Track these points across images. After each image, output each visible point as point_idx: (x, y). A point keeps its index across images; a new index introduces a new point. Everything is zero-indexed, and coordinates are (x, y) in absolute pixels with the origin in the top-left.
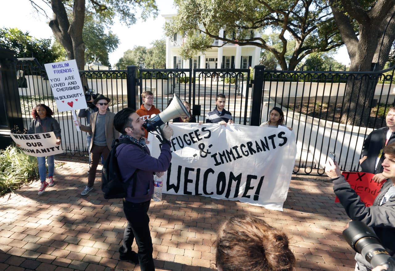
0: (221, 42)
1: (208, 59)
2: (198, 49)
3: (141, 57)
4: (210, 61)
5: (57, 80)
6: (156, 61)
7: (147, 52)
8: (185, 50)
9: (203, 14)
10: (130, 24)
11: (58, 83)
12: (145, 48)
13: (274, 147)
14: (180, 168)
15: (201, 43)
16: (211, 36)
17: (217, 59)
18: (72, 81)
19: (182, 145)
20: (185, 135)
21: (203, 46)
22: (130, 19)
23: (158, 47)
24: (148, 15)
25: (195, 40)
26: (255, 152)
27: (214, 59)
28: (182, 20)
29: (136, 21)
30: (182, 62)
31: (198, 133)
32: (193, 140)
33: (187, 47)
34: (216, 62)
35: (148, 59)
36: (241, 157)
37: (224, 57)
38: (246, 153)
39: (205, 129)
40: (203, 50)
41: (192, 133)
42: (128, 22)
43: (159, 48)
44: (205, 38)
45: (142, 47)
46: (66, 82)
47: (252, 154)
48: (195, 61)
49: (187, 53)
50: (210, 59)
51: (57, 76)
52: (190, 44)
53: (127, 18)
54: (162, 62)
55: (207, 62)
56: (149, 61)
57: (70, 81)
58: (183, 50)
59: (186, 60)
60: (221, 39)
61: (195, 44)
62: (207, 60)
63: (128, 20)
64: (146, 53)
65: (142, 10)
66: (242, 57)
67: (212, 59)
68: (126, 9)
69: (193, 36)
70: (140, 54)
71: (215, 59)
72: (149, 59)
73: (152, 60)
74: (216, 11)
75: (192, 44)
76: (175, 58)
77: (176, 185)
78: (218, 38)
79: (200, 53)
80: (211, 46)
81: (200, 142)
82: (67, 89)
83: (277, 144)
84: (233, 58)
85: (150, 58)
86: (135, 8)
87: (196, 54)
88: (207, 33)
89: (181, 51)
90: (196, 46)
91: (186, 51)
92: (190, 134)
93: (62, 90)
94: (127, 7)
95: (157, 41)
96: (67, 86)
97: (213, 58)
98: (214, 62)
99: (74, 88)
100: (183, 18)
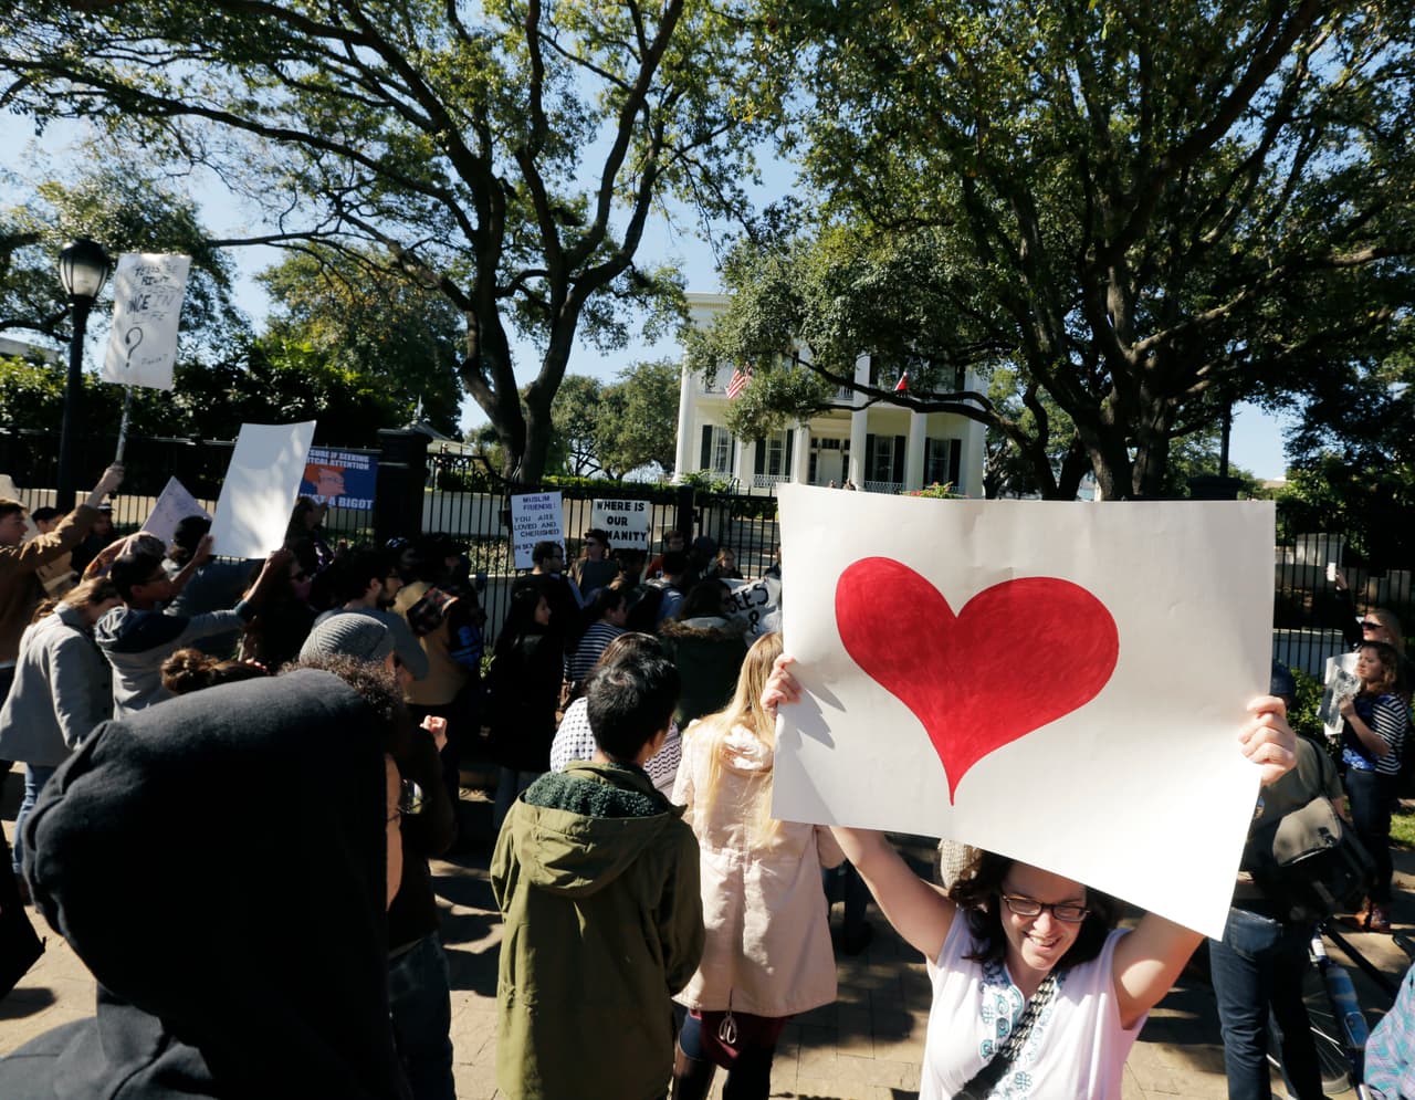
0: (859, 398)
1: (820, 442)
2: (788, 411)
3: (580, 416)
4: (824, 447)
5: (525, 519)
6: (636, 435)
7: (601, 397)
8: (747, 412)
9: (808, 325)
10: (608, 347)
11: (525, 523)
12: (596, 383)
15: (799, 394)
16: (828, 376)
17: (847, 443)
18: (549, 521)
21: (804, 403)
22: (611, 336)
23: (645, 386)
24: (661, 330)
25: (781, 383)
27: (838, 442)
28: (744, 330)
29: (628, 342)
30: (729, 447)
33: (754, 402)
34: (846, 452)
35: (609, 424)
37: (870, 438)
40: (804, 414)
42: (604, 342)
43: (650, 391)
44: (810, 380)
45: (583, 380)
46: (540, 523)
48: (776, 444)
49: (752, 421)
50: (824, 440)
51: (528, 513)
52: (763, 395)
53: (602, 329)
54: (658, 439)
55: (814, 450)
56: (610, 431)
57: (546, 521)
58: (741, 412)
59: (746, 441)
60: (861, 389)
61: (780, 394)
62: (814, 443)
63: (605, 336)
64: (598, 403)
65: (646, 318)
66: (928, 440)
67: (831, 441)
68: (604, 311)
69: (773, 372)
70: (578, 405)
71: (842, 443)
72: (612, 427)
73: (620, 429)
74: (844, 327)
75: (771, 394)
76: (707, 430)
78: (851, 385)
79: (793, 423)
80: (829, 407)
82: (538, 533)
84: (901, 441)
85: (614, 421)
86: (628, 310)
87: (781, 423)
88: (819, 369)
89: (733, 414)
90: (782, 402)
91: (750, 415)
93: (530, 534)
94: (607, 305)
95: (643, 367)
96: (539, 528)
97: (834, 437)
98: (837, 452)
99: (551, 532)
100: (748, 325)
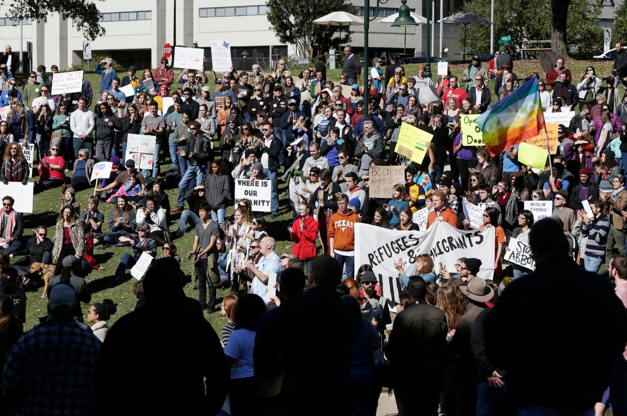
13: (472, 245)
14: (391, 279)
19: (390, 255)
20: (392, 243)
26: (456, 248)
31: (405, 240)
32: (401, 248)
36: (443, 253)
38: (447, 249)
39: (413, 237)
41: (399, 240)
47: (452, 249)
77: (391, 299)
81: (408, 250)
83: (474, 243)
92: (397, 241)
